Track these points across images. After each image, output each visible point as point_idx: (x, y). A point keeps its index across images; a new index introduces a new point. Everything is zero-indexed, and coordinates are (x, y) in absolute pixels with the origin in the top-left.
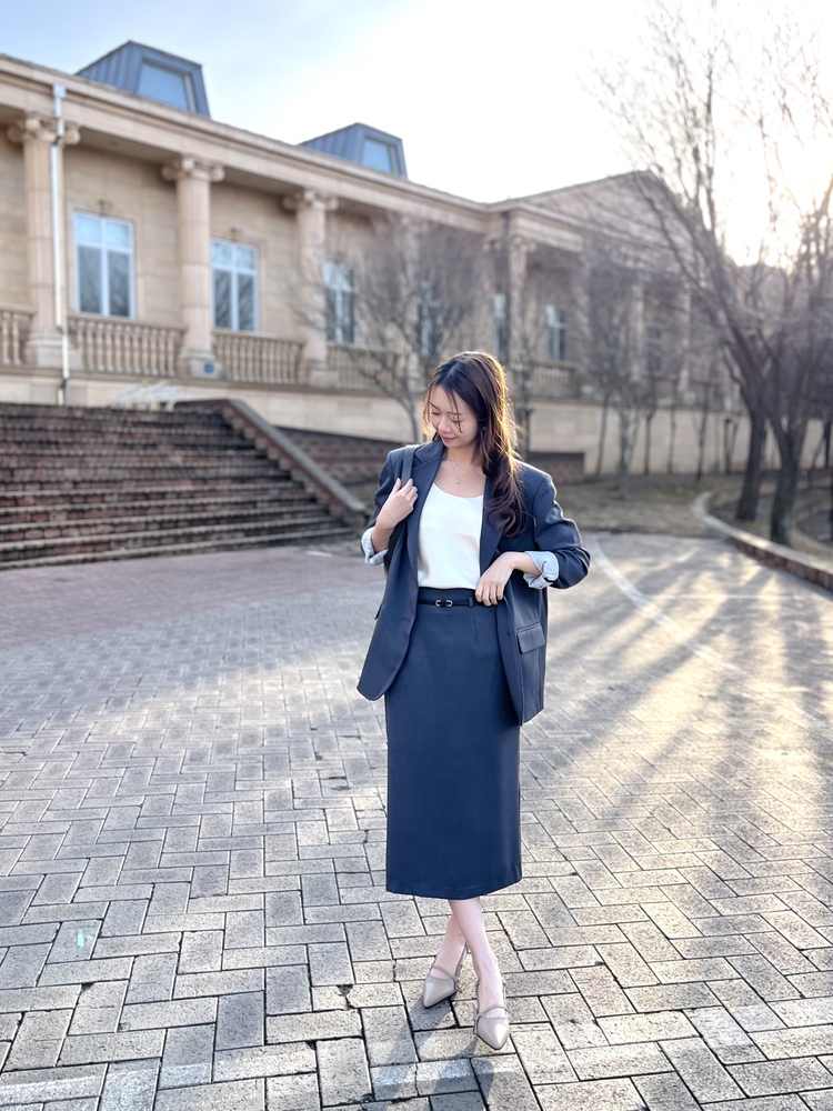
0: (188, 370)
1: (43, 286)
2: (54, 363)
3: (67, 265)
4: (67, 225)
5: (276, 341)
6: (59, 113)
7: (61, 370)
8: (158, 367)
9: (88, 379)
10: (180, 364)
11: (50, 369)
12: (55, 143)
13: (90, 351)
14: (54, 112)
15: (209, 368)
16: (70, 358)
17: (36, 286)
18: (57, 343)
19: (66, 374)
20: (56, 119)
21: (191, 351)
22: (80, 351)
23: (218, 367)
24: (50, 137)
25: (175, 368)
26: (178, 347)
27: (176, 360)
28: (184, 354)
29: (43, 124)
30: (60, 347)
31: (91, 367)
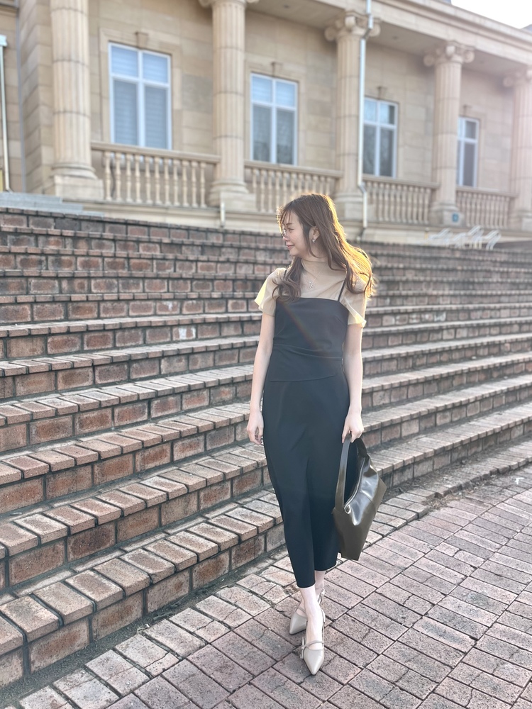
0: (441, 220)
1: (349, 154)
2: (357, 215)
5: (497, 195)
6: (369, 11)
7: (361, 221)
8: (417, 219)
9: (376, 228)
10: (433, 215)
11: (354, 220)
12: (364, 37)
13: (381, 206)
14: (365, 11)
15: (455, 218)
16: (368, 211)
17: (344, 155)
18: (360, 199)
19: (365, 224)
20: (367, 16)
21: (442, 204)
22: (374, 206)
23: (461, 216)
24: (361, 32)
25: (428, 219)
26: (431, 201)
27: (429, 212)
28: (436, 207)
29: (357, 20)
30: (361, 203)
31: (381, 219)
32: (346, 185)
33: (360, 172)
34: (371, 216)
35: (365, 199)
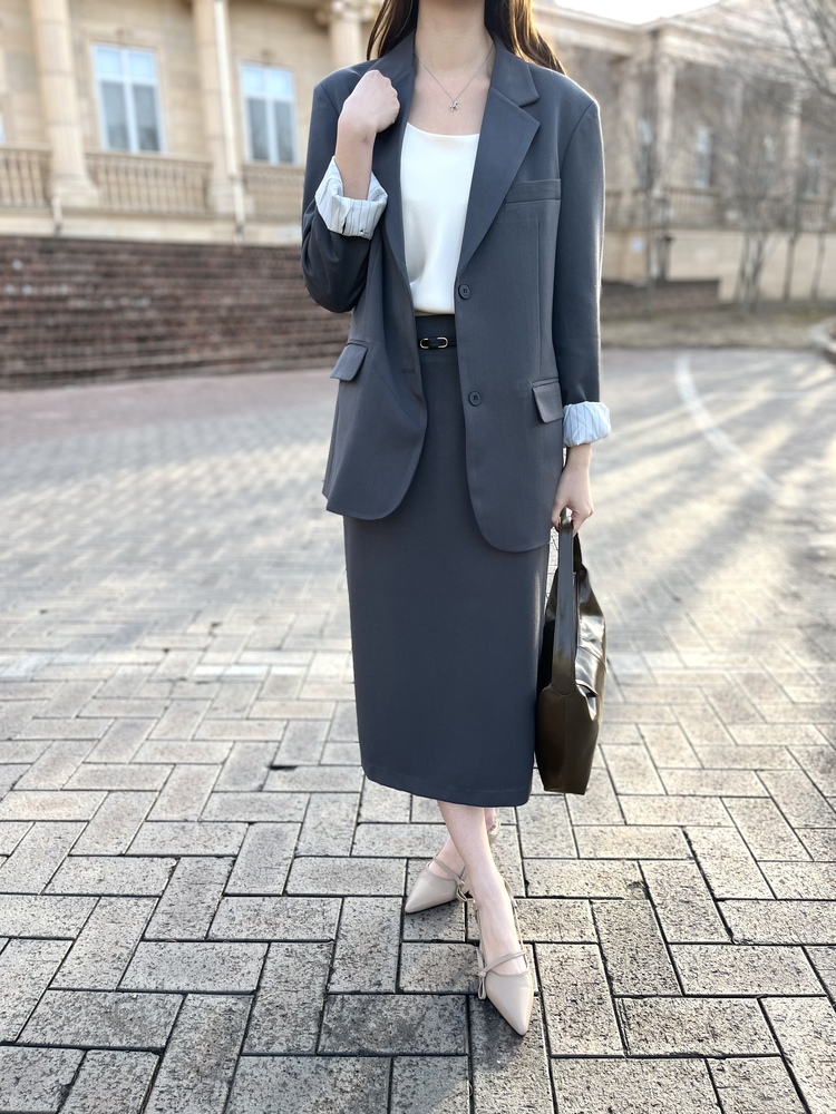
1: (216, 138)
2: (229, 209)
3: (237, 116)
4: (235, 77)
7: (236, 217)
9: (260, 223)
11: (227, 215)
16: (243, 204)
17: (211, 138)
18: (232, 191)
22: (253, 197)
30: (234, 195)
32: (218, 175)
33: (231, 156)
34: (251, 210)
35: (238, 190)
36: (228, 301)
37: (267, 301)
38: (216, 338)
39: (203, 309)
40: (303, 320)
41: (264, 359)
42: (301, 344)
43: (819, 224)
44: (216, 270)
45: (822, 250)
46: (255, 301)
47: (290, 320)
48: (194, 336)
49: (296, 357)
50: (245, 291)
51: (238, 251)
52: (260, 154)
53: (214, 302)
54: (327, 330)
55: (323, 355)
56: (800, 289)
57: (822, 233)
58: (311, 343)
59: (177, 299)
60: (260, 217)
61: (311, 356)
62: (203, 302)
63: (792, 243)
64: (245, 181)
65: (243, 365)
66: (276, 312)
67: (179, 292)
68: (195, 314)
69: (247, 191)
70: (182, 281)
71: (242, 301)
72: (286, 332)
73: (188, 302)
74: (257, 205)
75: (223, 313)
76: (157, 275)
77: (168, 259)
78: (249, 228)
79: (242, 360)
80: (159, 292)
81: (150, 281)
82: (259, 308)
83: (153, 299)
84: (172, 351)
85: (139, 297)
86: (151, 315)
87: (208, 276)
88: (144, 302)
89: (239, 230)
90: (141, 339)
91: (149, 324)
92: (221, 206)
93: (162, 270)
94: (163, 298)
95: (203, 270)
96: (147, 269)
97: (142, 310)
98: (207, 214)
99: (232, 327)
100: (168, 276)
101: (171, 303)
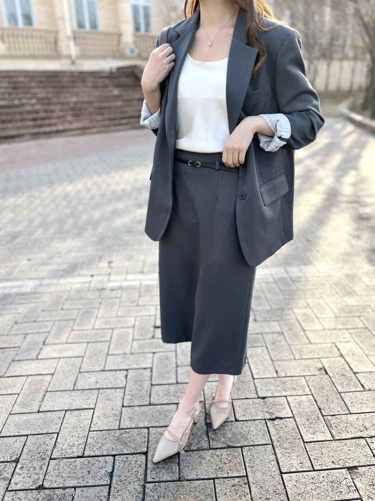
0: (123, 53)
1: (60, 18)
2: (68, 53)
7: (71, 56)
10: (120, 50)
11: (67, 56)
15: (133, 51)
16: (75, 50)
18: (68, 44)
19: (74, 57)
21: (124, 44)
22: (79, 46)
23: (137, 51)
26: (119, 42)
30: (70, 46)
32: (62, 36)
33: (67, 28)
34: (79, 53)
35: (72, 43)
36: (74, 99)
37: (92, 99)
38: (70, 118)
39: (62, 104)
40: (110, 108)
41: (94, 127)
42: (110, 120)
43: (339, 56)
44: (66, 84)
45: (341, 68)
46: (86, 99)
47: (104, 108)
48: (60, 117)
49: (108, 126)
50: (81, 94)
51: (76, 74)
52: (81, 25)
53: (67, 100)
54: (121, 113)
55: (121, 125)
56: (332, 86)
57: (341, 60)
58: (115, 119)
59: (49, 99)
60: (83, 56)
61: (115, 125)
62: (62, 100)
63: (329, 65)
64: (75, 39)
65: (84, 130)
66: (97, 104)
67: (50, 96)
68: (58, 107)
69: (76, 44)
70: (51, 90)
71: (80, 99)
72: (102, 114)
73: (55, 100)
74: (81, 50)
75: (72, 105)
76: (38, 87)
77: (43, 79)
78: (78, 62)
79: (83, 129)
80: (40, 96)
81: (35, 90)
82: (89, 103)
83: (38, 99)
84: (50, 125)
85: (31, 99)
86: (38, 107)
87: (63, 87)
88: (34, 101)
89: (73, 63)
90: (34, 120)
91: (37, 112)
92: (64, 51)
93: (40, 85)
94: (43, 99)
95: (60, 84)
96: (33, 84)
97: (33, 105)
98: (57, 55)
99: (77, 112)
100: (44, 87)
101: (46, 101)
